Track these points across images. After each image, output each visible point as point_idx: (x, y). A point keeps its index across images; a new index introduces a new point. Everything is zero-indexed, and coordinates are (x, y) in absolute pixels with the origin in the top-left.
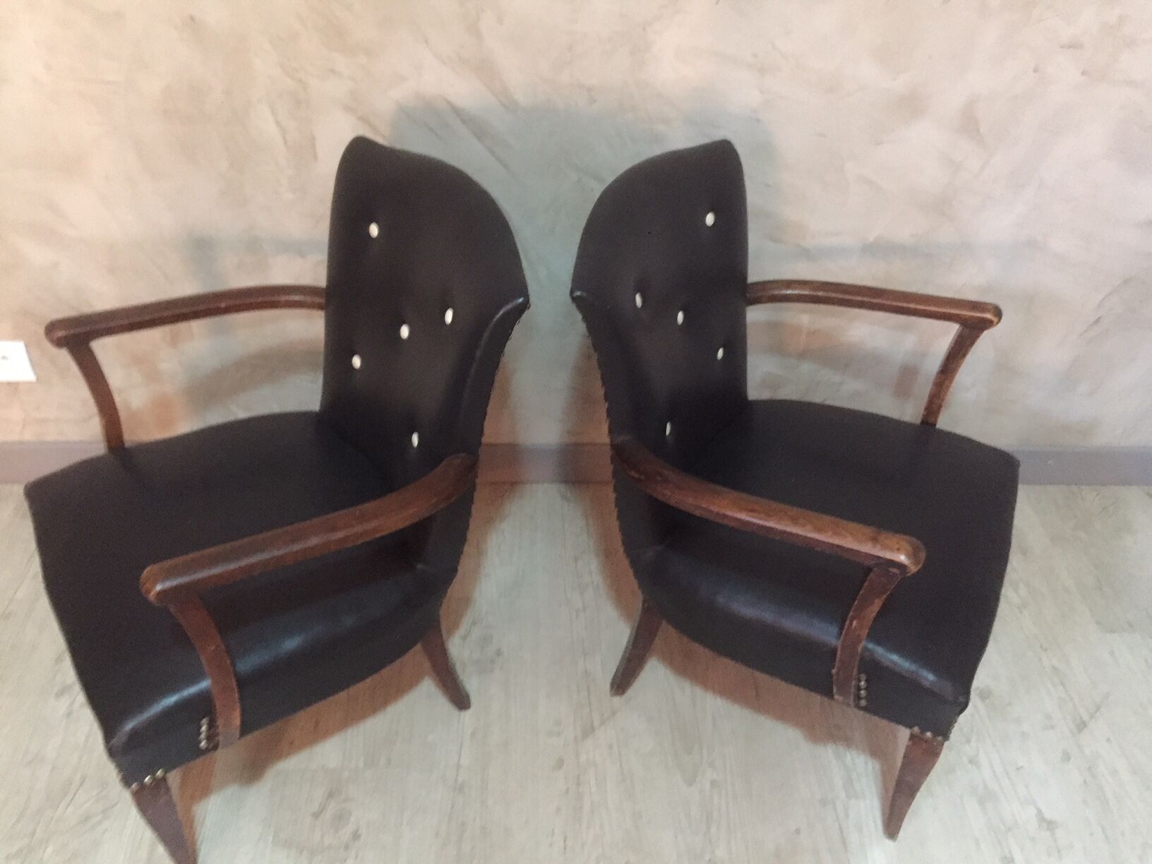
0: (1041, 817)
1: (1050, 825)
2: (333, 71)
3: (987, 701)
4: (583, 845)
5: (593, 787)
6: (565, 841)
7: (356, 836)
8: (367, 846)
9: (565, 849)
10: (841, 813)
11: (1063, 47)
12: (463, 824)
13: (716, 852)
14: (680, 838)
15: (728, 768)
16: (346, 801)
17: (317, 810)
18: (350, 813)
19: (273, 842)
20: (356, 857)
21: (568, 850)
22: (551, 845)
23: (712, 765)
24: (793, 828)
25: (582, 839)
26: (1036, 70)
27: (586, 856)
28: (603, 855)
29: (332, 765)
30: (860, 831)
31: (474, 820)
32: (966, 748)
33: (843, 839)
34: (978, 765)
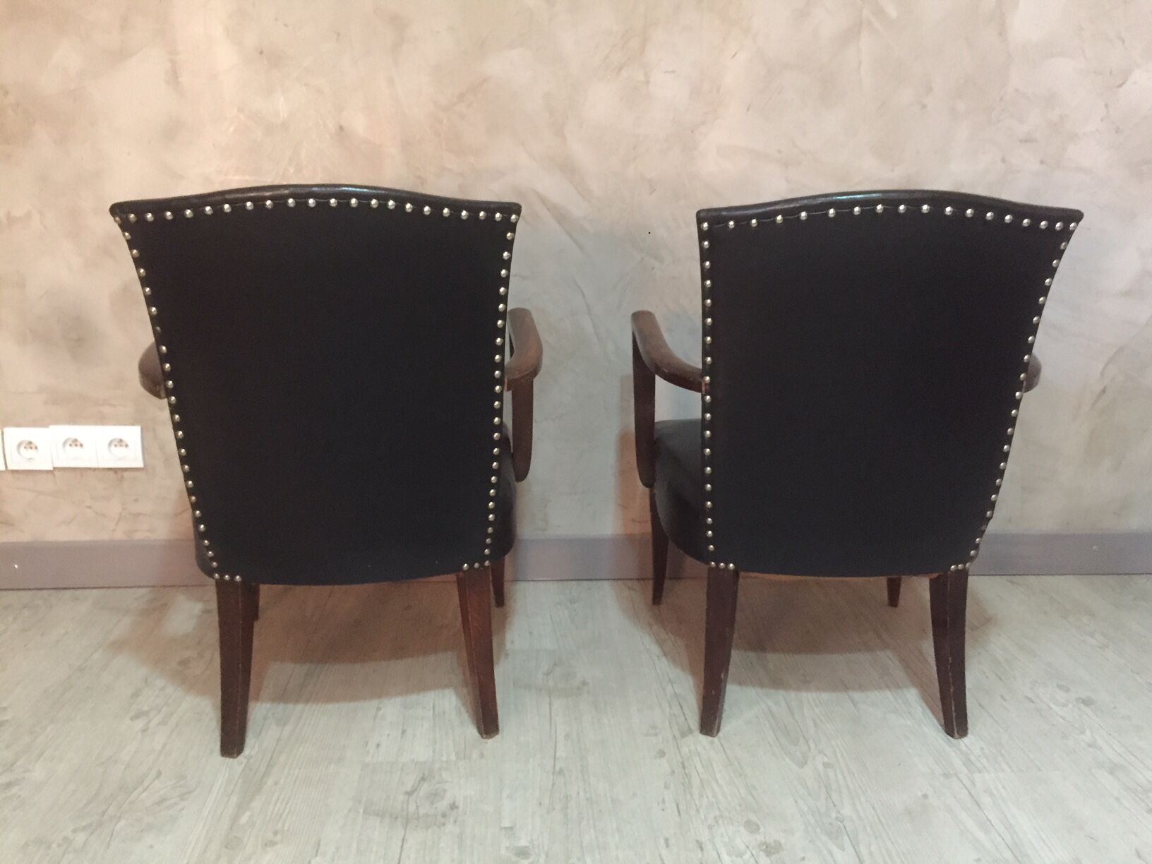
4: (698, 810)
5: (700, 770)
6: (678, 807)
7: (453, 806)
8: (466, 814)
9: (679, 812)
10: (966, 781)
11: (1021, 141)
12: (566, 797)
13: (841, 812)
14: (801, 802)
15: (839, 756)
16: (439, 783)
17: (409, 790)
18: (445, 791)
19: (364, 812)
20: (455, 822)
21: (681, 812)
22: (663, 810)
23: (821, 752)
24: (920, 794)
25: (696, 805)
26: (1003, 160)
27: (703, 817)
28: (722, 817)
29: (422, 760)
30: (992, 795)
31: (578, 794)
32: (1082, 736)
33: (976, 801)
34: (1100, 748)
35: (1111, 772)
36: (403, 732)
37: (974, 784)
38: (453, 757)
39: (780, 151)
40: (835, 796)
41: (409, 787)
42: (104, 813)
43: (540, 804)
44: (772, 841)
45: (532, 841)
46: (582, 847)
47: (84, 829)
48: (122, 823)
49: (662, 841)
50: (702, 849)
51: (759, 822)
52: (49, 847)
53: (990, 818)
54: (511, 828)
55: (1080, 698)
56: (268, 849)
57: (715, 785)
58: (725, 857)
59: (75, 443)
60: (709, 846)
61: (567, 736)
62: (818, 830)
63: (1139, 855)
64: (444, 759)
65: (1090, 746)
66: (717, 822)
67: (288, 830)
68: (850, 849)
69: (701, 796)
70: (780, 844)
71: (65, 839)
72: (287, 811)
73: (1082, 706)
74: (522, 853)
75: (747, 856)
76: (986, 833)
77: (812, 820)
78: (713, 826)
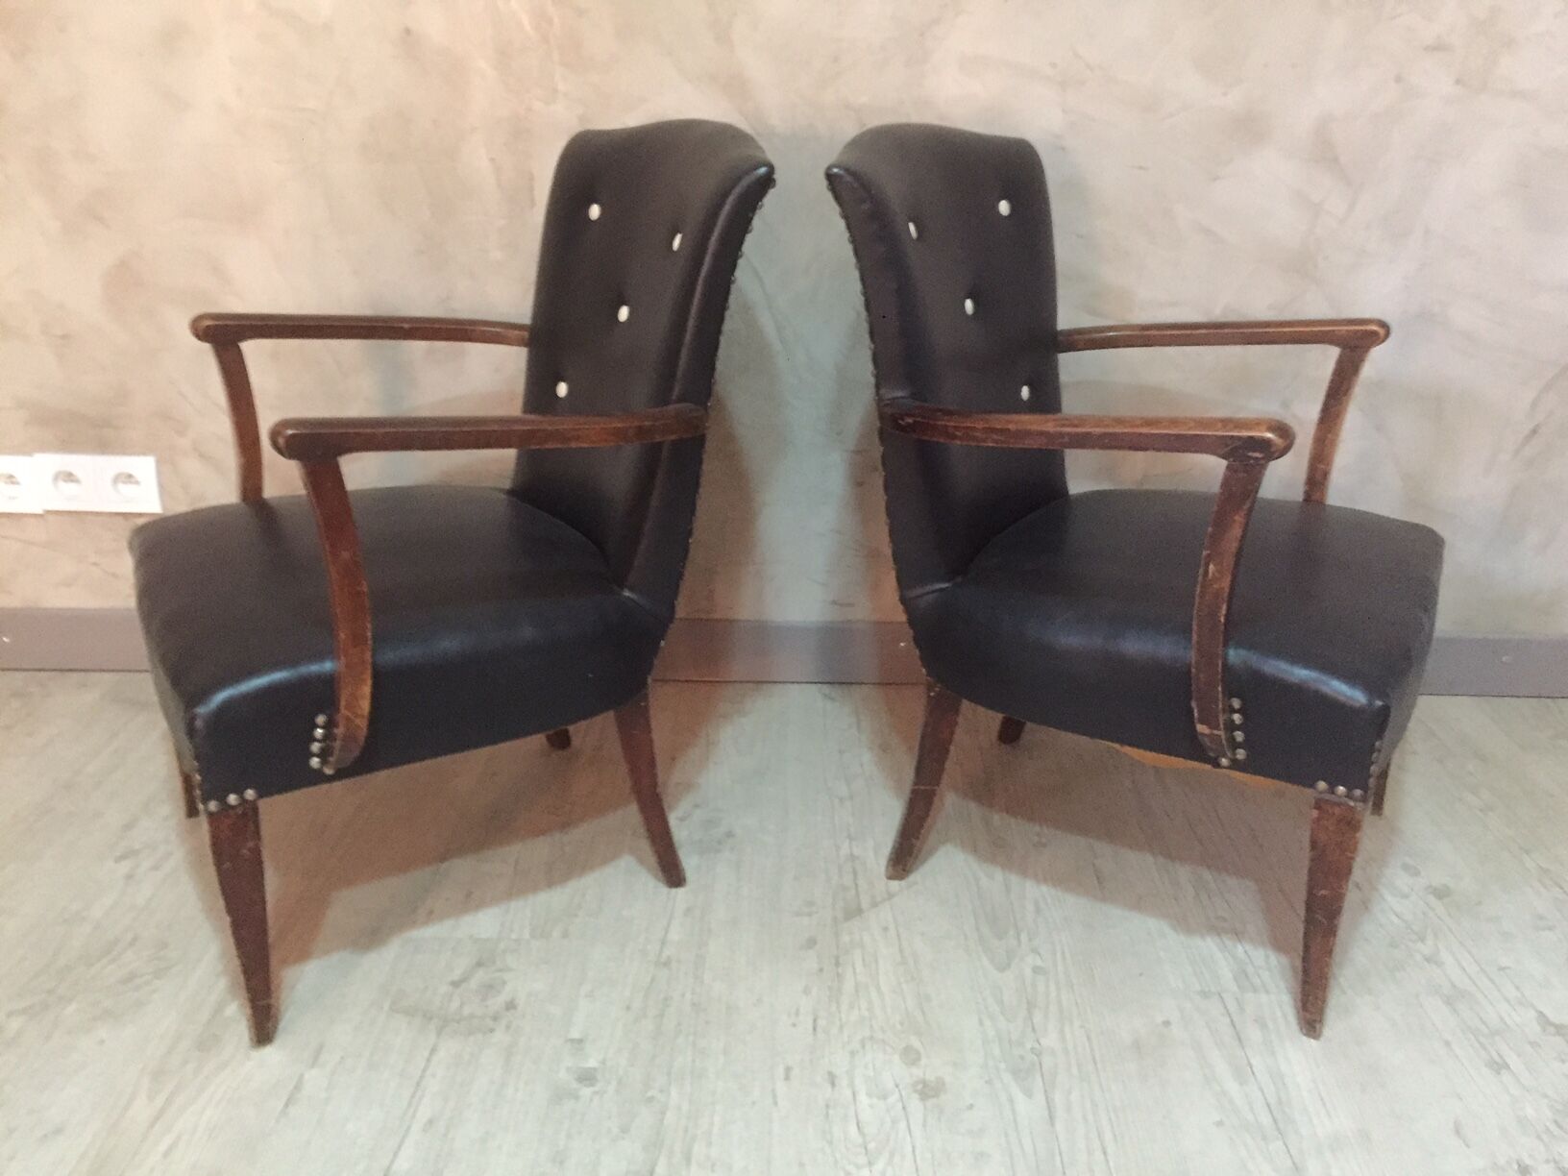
0: (1545, 1022)
3: (1446, 900)
4: (841, 1028)
5: (859, 968)
6: (815, 1021)
7: (511, 1006)
8: (525, 1016)
9: (815, 1029)
10: (1232, 1007)
11: (1426, 49)
12: (666, 999)
13: (1042, 1041)
14: (987, 1023)
15: (1059, 955)
16: (500, 970)
17: (457, 978)
18: (504, 983)
19: (391, 1009)
20: (508, 1027)
21: (819, 1030)
22: (794, 1025)
23: (1035, 951)
24: (1159, 1019)
25: (841, 1020)
26: (1398, 79)
27: (846, 1038)
28: (871, 1038)
29: (484, 934)
30: (1264, 1026)
31: (683, 995)
32: (1420, 945)
33: (1237, 1034)
34: (1439, 964)
35: (1449, 1002)
36: (469, 894)
37: (1242, 1009)
38: (527, 936)
39: (1054, 65)
40: (1038, 1018)
41: (456, 975)
42: (52, 992)
43: (628, 1008)
44: (933, 1079)
45: (604, 1062)
46: (669, 1074)
47: (24, 1011)
48: (72, 1008)
49: (780, 1071)
50: (833, 1084)
51: (922, 1051)
53: (1253, 1062)
54: (580, 1041)
55: (1430, 886)
57: (874, 995)
58: (863, 1098)
59: (70, 477)
60: (844, 1082)
62: (1003, 1066)
63: (1458, 1131)
64: (514, 936)
65: (1428, 960)
66: (863, 1047)
68: (1040, 1098)
69: (851, 1008)
70: (944, 1084)
73: (1432, 899)
74: (587, 1077)
75: (893, 1099)
76: (1241, 1084)
77: (997, 1052)
78: (858, 1052)
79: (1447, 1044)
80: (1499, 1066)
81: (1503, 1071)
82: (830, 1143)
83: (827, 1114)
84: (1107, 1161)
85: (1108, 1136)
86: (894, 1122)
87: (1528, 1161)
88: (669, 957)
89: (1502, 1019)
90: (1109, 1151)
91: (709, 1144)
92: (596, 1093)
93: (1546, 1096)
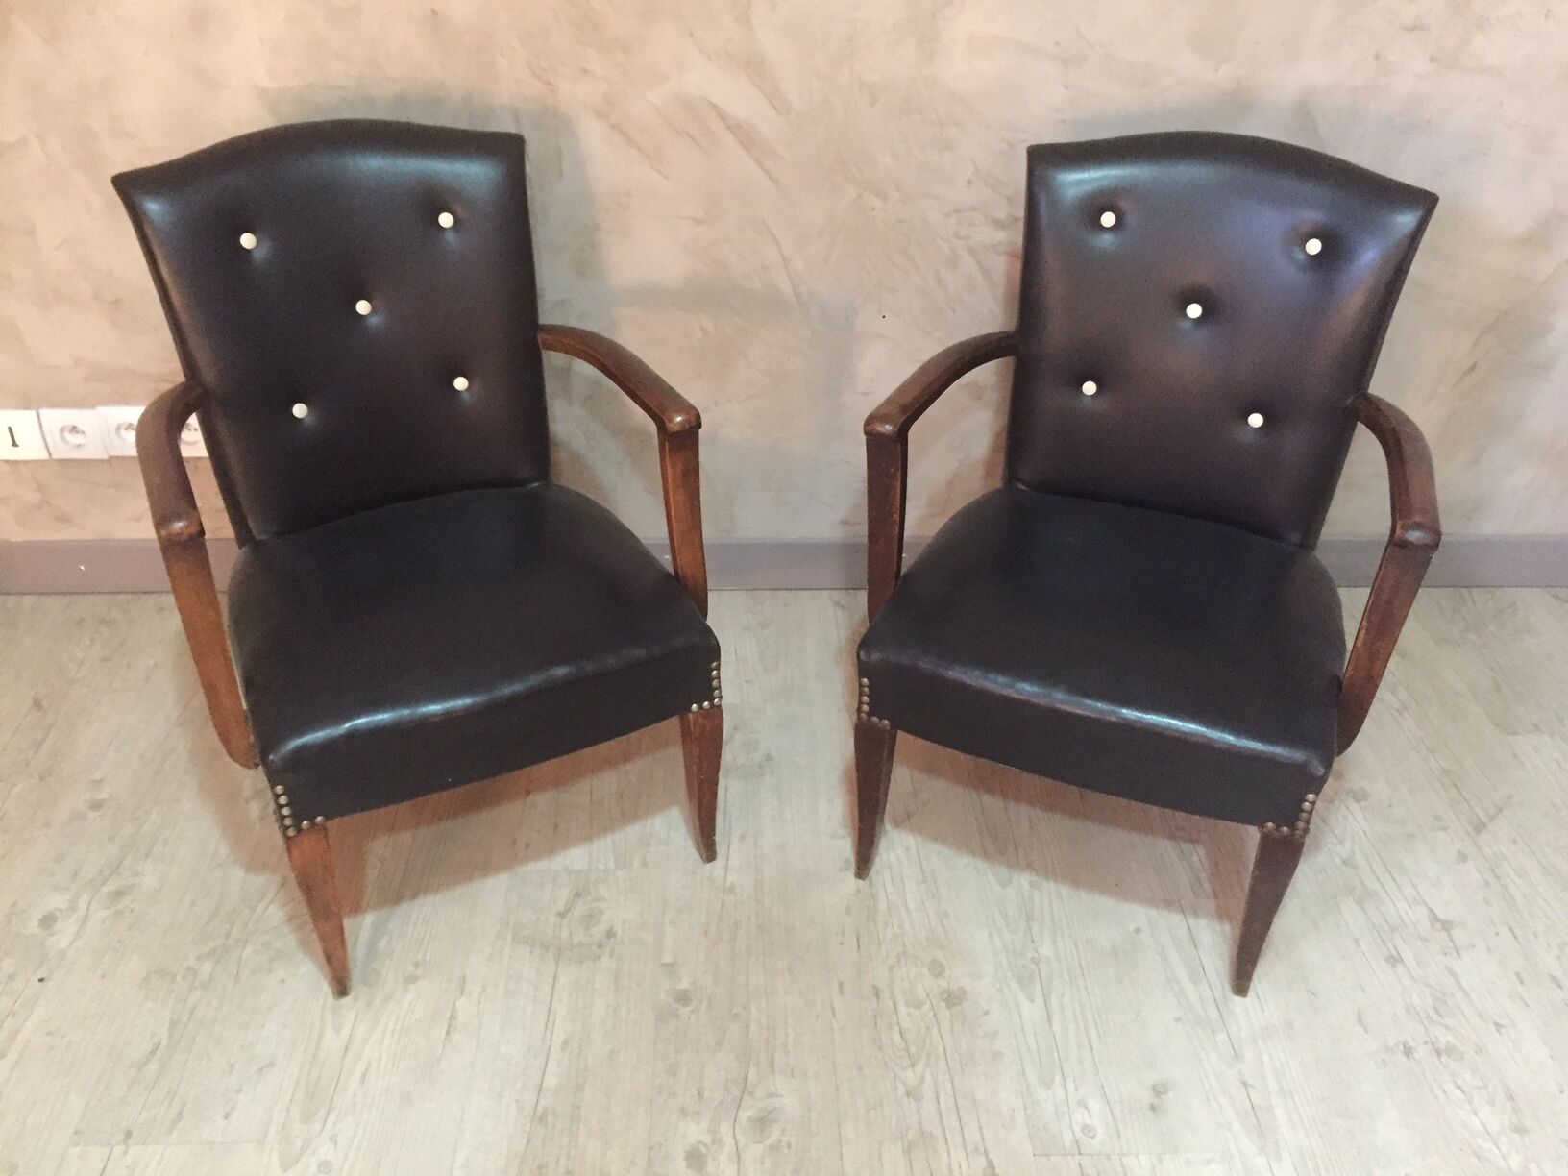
0: (1434, 918)
1: (1447, 926)
2: (585, 71)
3: (1363, 804)
4: (880, 944)
5: (890, 889)
6: (858, 939)
7: (610, 934)
8: (623, 944)
9: (858, 946)
10: (1189, 911)
11: (1406, 29)
12: (736, 924)
13: (1040, 950)
14: (996, 937)
15: (1050, 869)
16: (596, 900)
17: (562, 909)
18: (601, 912)
19: (513, 940)
20: (612, 955)
21: (862, 947)
22: (842, 944)
23: (1031, 864)
24: (1132, 927)
25: (878, 938)
26: (1377, 57)
27: (884, 954)
28: (905, 953)
29: (576, 867)
31: (749, 918)
32: (1339, 848)
33: (1193, 939)
34: (1355, 867)
35: (1360, 902)
36: (556, 827)
38: (612, 865)
39: (1057, 44)
40: (1035, 930)
41: (561, 906)
42: (228, 935)
43: (706, 933)
44: (956, 988)
45: (693, 983)
46: (748, 992)
47: (208, 956)
48: (248, 951)
49: (836, 986)
50: (878, 997)
51: (944, 961)
52: (173, 980)
53: (1205, 963)
54: (672, 965)
55: (1352, 790)
56: (412, 986)
57: (903, 911)
58: (903, 1009)
60: (886, 994)
61: (742, 838)
62: (1009, 975)
63: (1360, 1019)
64: (601, 866)
65: (1345, 862)
66: (899, 960)
67: (430, 961)
68: (1039, 1001)
69: (886, 925)
70: (964, 992)
71: (189, 969)
72: (428, 935)
73: (1351, 803)
74: (683, 998)
75: (926, 1008)
76: (1194, 983)
77: (1004, 962)
78: (894, 966)
79: (1356, 941)
80: (1395, 960)
81: (1399, 965)
82: (880, 1048)
83: (876, 1024)
84: (1093, 1056)
85: (1093, 1033)
86: (928, 1028)
87: (1412, 1044)
88: (732, 883)
89: (1400, 917)
90: (1095, 1046)
91: (787, 1053)
92: (692, 1012)
93: (1430, 986)
